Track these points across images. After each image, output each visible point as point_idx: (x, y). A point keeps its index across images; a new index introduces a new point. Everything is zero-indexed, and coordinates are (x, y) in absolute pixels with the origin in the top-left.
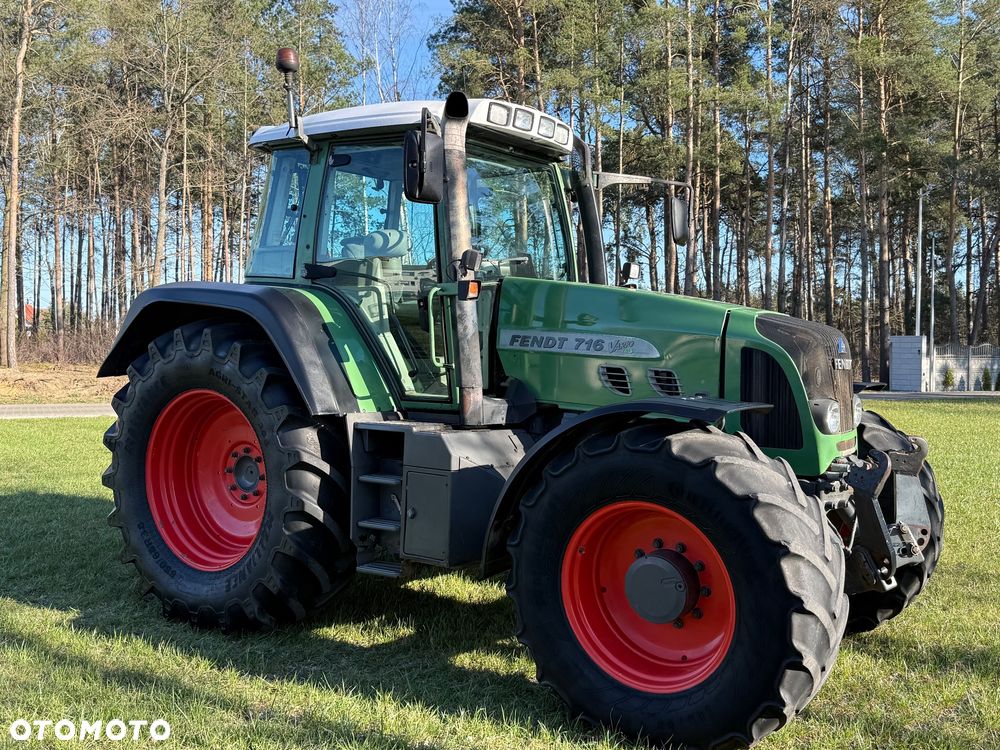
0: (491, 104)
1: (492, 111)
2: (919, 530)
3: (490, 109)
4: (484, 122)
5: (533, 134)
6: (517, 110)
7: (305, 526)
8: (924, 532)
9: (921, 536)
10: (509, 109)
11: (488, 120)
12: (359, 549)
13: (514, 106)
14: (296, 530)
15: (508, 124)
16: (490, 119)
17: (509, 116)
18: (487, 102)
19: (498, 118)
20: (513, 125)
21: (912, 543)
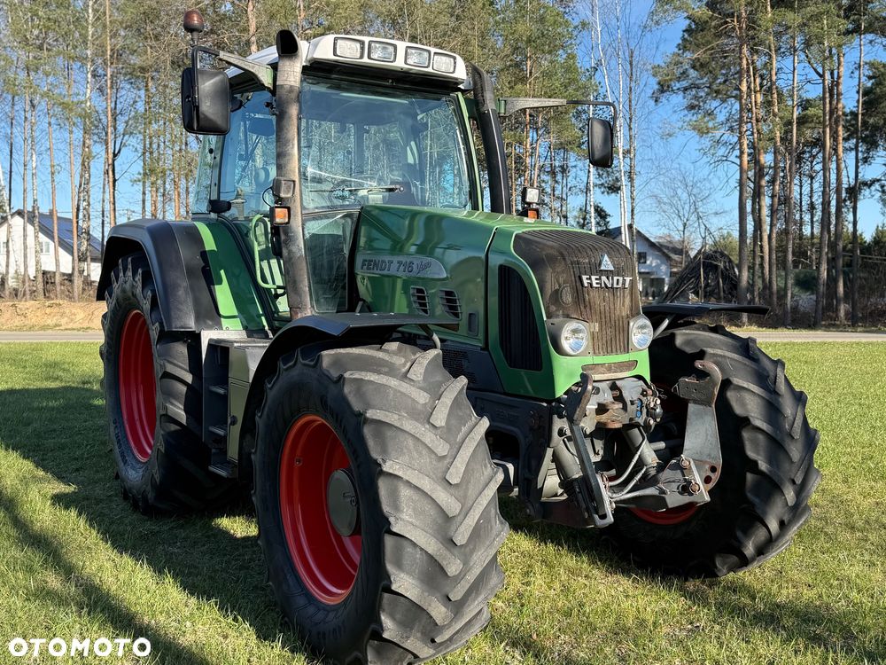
0: (336, 39)
1: (338, 47)
2: (707, 467)
3: (335, 44)
4: (332, 57)
5: (399, 64)
6: (370, 42)
7: (174, 427)
8: (713, 469)
9: (709, 473)
10: (362, 43)
11: (335, 54)
12: (213, 451)
13: (366, 39)
14: (167, 430)
15: (362, 57)
16: (338, 53)
17: (362, 49)
18: (330, 38)
19: (349, 51)
20: (369, 57)
21: (695, 480)
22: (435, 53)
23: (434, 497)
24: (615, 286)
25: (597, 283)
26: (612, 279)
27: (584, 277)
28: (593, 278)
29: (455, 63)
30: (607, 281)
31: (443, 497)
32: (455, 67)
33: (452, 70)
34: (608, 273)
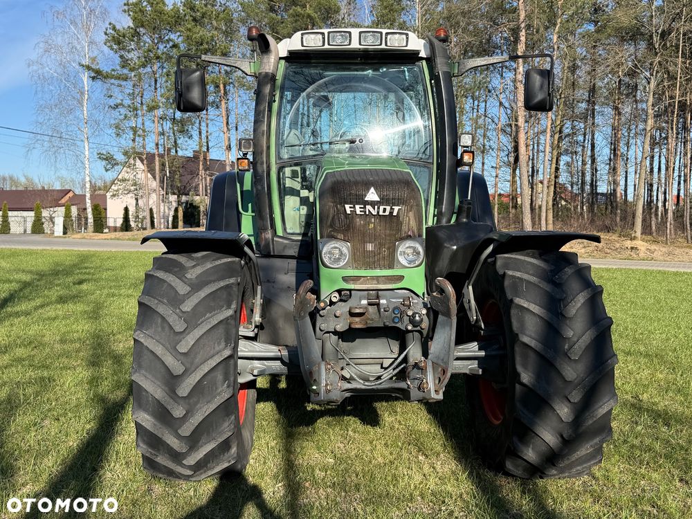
0: (302, 34)
1: (304, 40)
2: (440, 369)
3: (302, 38)
4: (300, 48)
5: (355, 45)
6: (329, 33)
8: (443, 372)
9: (440, 375)
10: (323, 34)
11: (303, 46)
13: (326, 31)
15: (324, 45)
16: (305, 44)
17: (324, 38)
18: (298, 34)
19: (313, 41)
20: (329, 44)
21: (427, 380)
22: (387, 34)
23: (163, 359)
24: (381, 213)
25: (361, 211)
26: (379, 208)
27: (347, 207)
28: (357, 207)
29: (407, 38)
30: (371, 210)
31: (170, 360)
32: (407, 42)
33: (405, 44)
34: (373, 204)
